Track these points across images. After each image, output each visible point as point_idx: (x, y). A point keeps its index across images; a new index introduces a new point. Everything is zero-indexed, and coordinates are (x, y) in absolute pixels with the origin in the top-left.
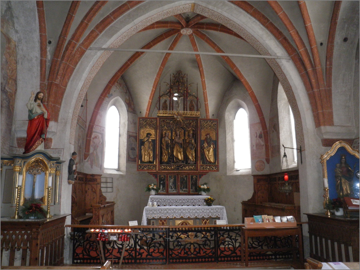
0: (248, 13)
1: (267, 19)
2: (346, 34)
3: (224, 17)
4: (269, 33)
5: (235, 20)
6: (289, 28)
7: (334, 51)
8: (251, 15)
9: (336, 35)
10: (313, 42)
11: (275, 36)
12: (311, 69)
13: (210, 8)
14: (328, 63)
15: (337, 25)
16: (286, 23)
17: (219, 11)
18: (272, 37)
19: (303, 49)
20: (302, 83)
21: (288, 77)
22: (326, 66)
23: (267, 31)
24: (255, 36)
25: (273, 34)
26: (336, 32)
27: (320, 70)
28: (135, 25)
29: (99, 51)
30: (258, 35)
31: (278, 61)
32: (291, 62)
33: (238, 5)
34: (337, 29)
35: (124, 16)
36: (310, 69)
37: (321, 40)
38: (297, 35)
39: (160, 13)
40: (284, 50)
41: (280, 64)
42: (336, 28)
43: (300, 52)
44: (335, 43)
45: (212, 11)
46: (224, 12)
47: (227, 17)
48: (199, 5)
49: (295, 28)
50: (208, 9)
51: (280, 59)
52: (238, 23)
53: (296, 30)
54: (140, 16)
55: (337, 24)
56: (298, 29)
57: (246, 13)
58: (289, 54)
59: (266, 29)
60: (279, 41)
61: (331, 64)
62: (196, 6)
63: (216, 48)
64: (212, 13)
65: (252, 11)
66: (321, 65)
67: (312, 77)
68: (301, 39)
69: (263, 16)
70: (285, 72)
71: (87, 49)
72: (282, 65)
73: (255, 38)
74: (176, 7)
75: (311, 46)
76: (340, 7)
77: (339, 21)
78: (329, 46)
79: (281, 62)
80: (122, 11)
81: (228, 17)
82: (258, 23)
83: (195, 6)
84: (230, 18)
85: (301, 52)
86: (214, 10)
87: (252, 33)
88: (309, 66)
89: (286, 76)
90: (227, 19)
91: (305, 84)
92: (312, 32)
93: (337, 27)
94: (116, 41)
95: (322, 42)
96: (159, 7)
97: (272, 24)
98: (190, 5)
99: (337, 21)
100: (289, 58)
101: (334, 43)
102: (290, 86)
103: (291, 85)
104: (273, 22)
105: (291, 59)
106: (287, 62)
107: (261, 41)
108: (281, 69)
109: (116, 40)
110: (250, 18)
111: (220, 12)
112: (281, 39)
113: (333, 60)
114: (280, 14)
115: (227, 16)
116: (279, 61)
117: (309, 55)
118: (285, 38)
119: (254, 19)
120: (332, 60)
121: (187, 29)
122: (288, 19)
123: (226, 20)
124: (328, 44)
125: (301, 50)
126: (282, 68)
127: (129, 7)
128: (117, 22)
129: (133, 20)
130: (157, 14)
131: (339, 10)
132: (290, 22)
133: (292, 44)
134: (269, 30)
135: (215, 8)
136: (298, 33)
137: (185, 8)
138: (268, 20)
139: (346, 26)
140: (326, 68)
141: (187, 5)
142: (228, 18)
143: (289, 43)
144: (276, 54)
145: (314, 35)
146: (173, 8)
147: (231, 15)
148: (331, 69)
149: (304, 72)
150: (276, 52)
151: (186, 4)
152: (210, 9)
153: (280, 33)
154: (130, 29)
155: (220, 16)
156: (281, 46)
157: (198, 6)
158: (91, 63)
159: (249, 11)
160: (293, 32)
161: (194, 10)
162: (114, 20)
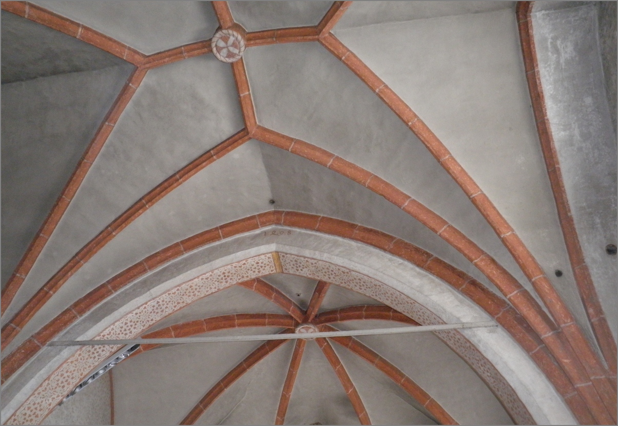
0: (385, 250)
1: (427, 253)
2: (605, 237)
3: (338, 267)
4: (437, 280)
5: (358, 267)
6: (471, 255)
7: (593, 279)
8: (392, 252)
9: (581, 244)
10: (531, 269)
11: (450, 282)
12: (550, 334)
13: (307, 256)
14: (591, 311)
15: (575, 222)
16: (460, 246)
17: (325, 256)
18: (445, 286)
19: (515, 292)
20: (544, 377)
21: (499, 368)
22: (590, 320)
23: (431, 276)
24: (407, 291)
25: (444, 279)
26: (580, 239)
27: (573, 330)
28: (153, 299)
29: (68, 348)
30: (412, 288)
31: (467, 333)
32: (500, 331)
33: (362, 241)
34: (578, 231)
35: (135, 285)
36: (547, 335)
37: (554, 263)
38: (492, 266)
39: (208, 275)
40: (477, 308)
41: (474, 340)
42: (574, 229)
43: (509, 299)
44: (588, 261)
45: (313, 261)
46: (336, 257)
47: (342, 267)
48: (286, 254)
49: (483, 252)
50: (305, 257)
51: (470, 328)
52: (365, 272)
53: (488, 256)
54: (163, 282)
55: (572, 220)
56: (492, 255)
57: (382, 253)
58: (492, 314)
59: (428, 274)
60: (461, 291)
61: (599, 311)
62: (281, 256)
63: (377, 361)
64: (314, 265)
65: (392, 247)
66: (573, 319)
67: (559, 351)
68: (504, 272)
69: (417, 250)
70: (490, 357)
71: (43, 343)
72: (479, 341)
73: (408, 297)
74: (239, 262)
75: (529, 277)
76: (563, 187)
77: (574, 212)
78: (576, 271)
79: (475, 336)
80: (132, 274)
81: (345, 265)
82: (410, 265)
83: (279, 257)
84: (347, 266)
85: (512, 298)
86: (314, 257)
87: (400, 287)
88: (542, 327)
89: (496, 367)
90: (344, 269)
91: (549, 376)
92: (521, 249)
93: (576, 226)
94: (110, 329)
95: (559, 268)
96: (204, 263)
97: (438, 261)
98: (269, 258)
99: (569, 214)
100: (493, 323)
101: (584, 262)
102: (513, 390)
103: (513, 387)
104: (440, 258)
105: (498, 324)
106: (490, 332)
107: (420, 299)
108: (480, 352)
109: (110, 326)
110: (390, 260)
111: (327, 260)
112: (464, 287)
113: (600, 300)
114: (442, 230)
115: (341, 265)
116: (470, 333)
117: (536, 303)
118: (474, 283)
119: (399, 260)
120: (598, 302)
121: (306, 326)
122: (464, 237)
123: (344, 273)
124: (573, 268)
125: (512, 295)
126: (481, 348)
127: (147, 268)
128: (119, 295)
129: (149, 290)
130: (201, 277)
131: (564, 191)
132: (471, 243)
133: (494, 292)
134: (434, 274)
135: (317, 253)
136: (493, 261)
137: (260, 264)
138: (429, 255)
139: (598, 220)
140: (592, 325)
141: (263, 257)
142: (345, 267)
143: (484, 290)
144: (458, 319)
145: (528, 252)
146: (234, 265)
147: (350, 260)
148: (603, 322)
149: (538, 348)
150: (458, 315)
151: (259, 255)
152: (309, 258)
153: (461, 275)
154: (142, 305)
155: (331, 269)
156: (468, 301)
157: (286, 256)
158: (42, 372)
159: (386, 247)
160: (482, 260)
161: (282, 267)
162: (113, 291)
